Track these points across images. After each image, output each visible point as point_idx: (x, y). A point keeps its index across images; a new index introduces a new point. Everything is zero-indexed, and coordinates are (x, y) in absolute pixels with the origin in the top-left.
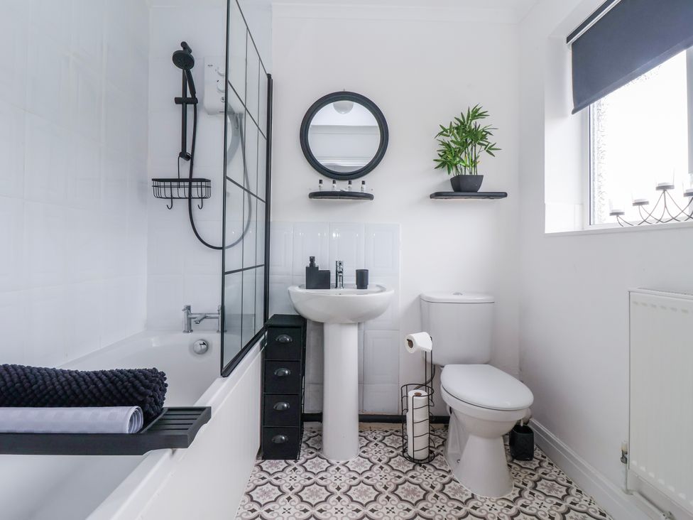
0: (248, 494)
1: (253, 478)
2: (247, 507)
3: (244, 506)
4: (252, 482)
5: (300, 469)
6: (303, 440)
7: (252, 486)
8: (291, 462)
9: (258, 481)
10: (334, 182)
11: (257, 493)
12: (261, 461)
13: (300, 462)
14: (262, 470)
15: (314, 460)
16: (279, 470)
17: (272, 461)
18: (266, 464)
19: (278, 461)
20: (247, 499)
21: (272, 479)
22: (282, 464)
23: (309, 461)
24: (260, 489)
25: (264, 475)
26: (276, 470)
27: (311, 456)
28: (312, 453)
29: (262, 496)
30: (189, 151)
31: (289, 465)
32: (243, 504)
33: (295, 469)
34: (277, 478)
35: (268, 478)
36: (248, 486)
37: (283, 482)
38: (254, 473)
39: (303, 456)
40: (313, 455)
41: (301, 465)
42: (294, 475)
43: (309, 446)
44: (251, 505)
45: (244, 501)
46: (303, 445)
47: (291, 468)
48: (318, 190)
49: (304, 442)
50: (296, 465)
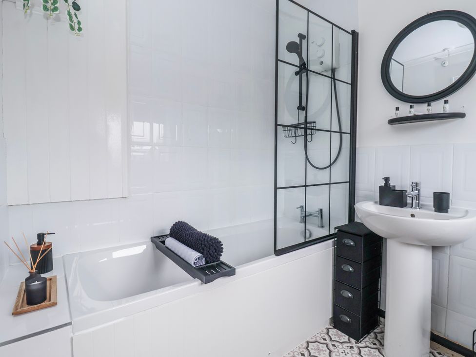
0: (308, 343)
1: (318, 335)
2: (301, 350)
3: (300, 348)
4: (316, 338)
5: (356, 350)
6: (376, 331)
7: (314, 340)
8: (353, 341)
9: (320, 339)
10: (411, 107)
11: (313, 346)
12: (332, 327)
13: (360, 345)
14: (328, 333)
15: (372, 351)
16: (339, 341)
17: (339, 332)
18: (334, 332)
19: (343, 334)
20: (305, 345)
21: (330, 343)
22: (345, 338)
23: (368, 348)
24: (317, 345)
25: (327, 337)
26: (337, 339)
27: (372, 346)
28: (375, 344)
29: (315, 349)
30: (304, 104)
31: (350, 342)
32: (301, 346)
33: (352, 347)
34: (334, 345)
35: (328, 341)
36: (311, 338)
37: (336, 350)
38: (322, 332)
39: (365, 342)
40: (375, 346)
41: (359, 348)
42: (348, 350)
43: (376, 338)
44: (304, 350)
45: (302, 345)
46: (372, 334)
47: (349, 345)
48: (394, 117)
49: (375, 333)
50: (354, 345)
